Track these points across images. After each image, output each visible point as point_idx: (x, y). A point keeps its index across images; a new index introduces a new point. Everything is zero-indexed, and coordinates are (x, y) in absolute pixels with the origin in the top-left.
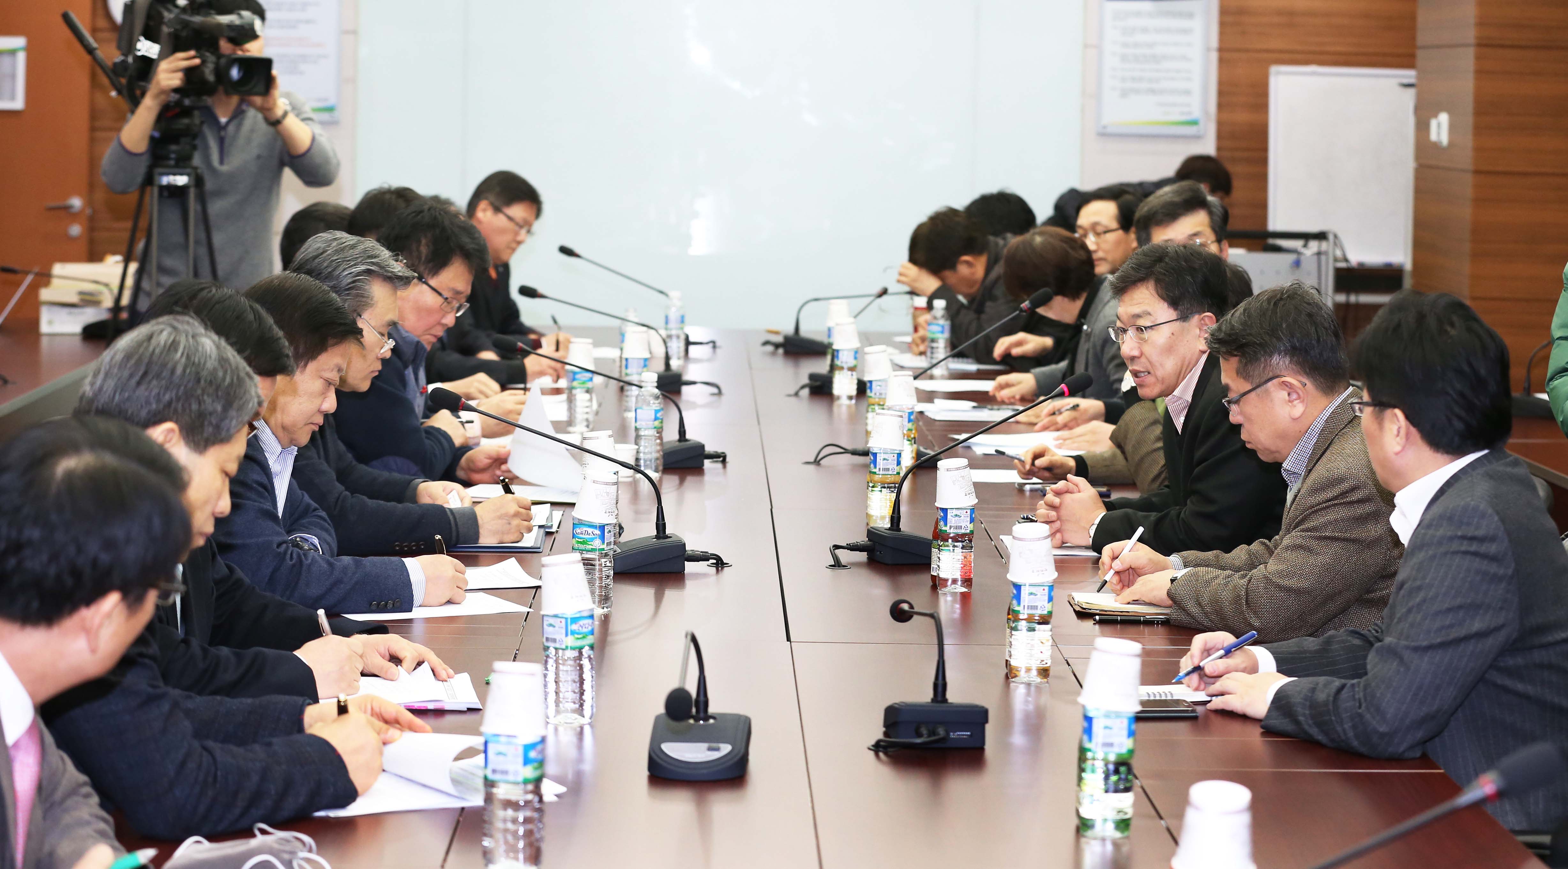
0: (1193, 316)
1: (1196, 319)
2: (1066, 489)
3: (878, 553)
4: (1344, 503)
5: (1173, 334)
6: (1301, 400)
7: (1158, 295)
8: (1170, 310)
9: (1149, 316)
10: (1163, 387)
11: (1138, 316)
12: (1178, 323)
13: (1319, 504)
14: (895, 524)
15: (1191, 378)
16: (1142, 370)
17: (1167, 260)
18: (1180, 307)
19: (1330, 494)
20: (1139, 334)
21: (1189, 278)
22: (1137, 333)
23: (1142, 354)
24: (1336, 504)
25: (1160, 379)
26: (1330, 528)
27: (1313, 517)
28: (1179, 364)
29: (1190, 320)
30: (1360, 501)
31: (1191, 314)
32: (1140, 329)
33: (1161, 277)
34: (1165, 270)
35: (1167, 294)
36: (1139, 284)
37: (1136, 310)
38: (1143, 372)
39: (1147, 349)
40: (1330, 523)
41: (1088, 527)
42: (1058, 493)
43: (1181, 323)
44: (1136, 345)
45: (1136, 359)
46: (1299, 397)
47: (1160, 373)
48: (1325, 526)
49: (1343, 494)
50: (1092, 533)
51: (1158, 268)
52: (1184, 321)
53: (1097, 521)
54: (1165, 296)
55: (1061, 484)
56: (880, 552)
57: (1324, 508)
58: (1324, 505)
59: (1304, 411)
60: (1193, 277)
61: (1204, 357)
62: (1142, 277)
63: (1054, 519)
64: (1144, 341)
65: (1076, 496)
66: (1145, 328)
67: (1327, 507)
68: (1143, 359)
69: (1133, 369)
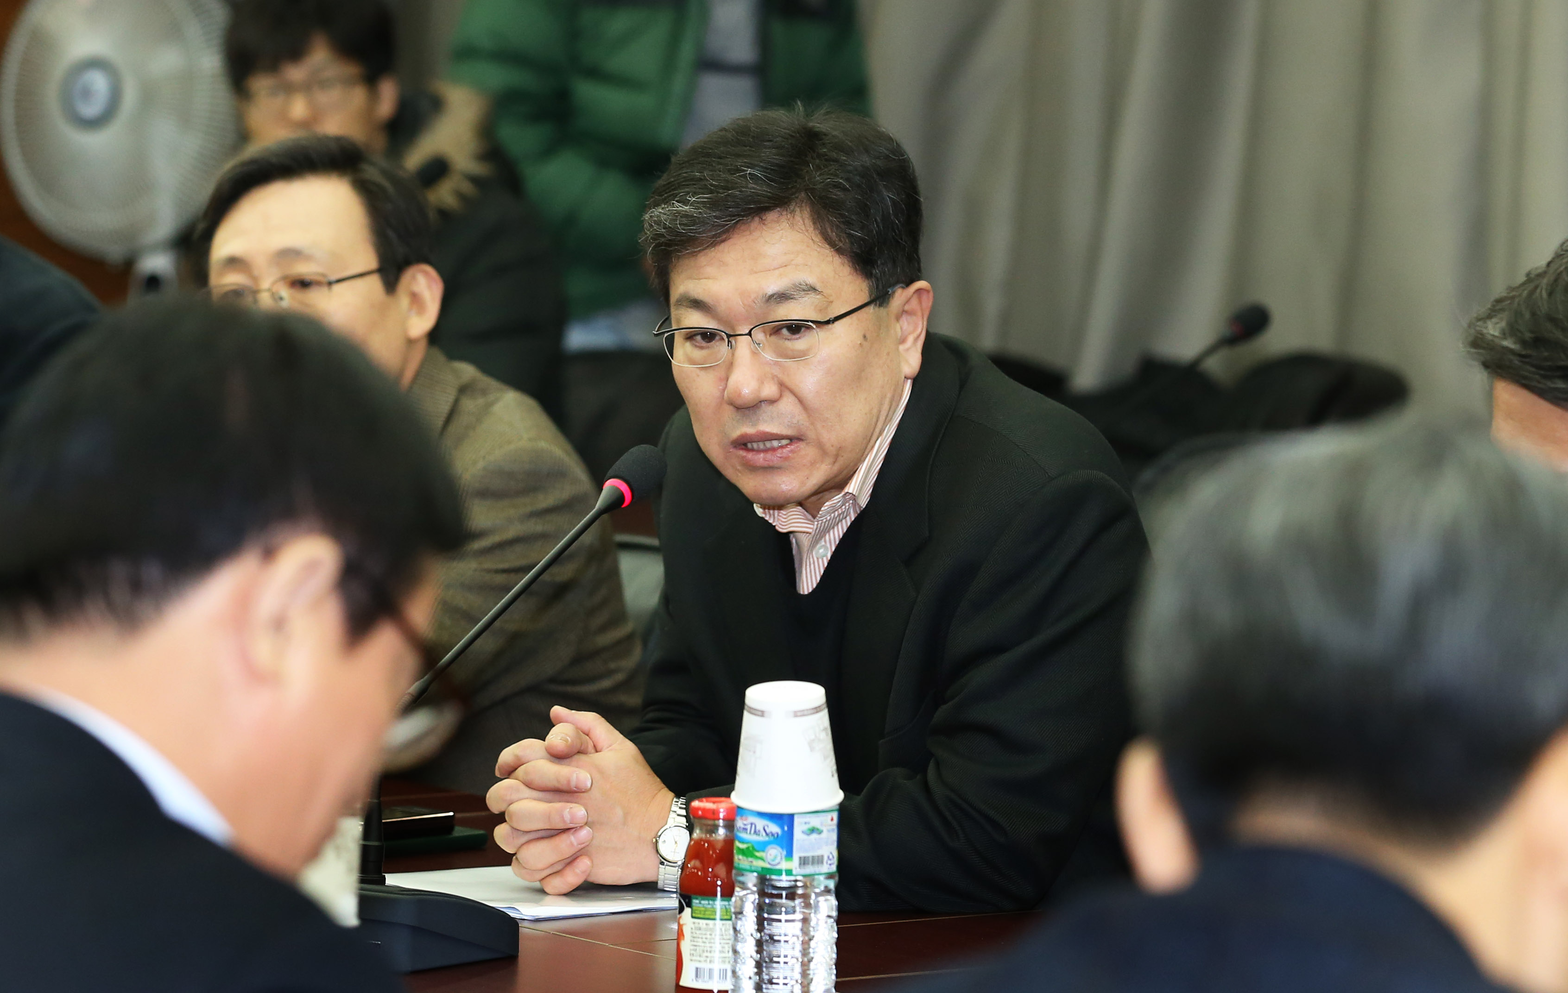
0: (894, 293)
1: (897, 300)
8: (854, 277)
9: (811, 294)
10: (834, 470)
11: (783, 297)
16: (779, 432)
20: (782, 342)
22: (777, 338)
23: (785, 389)
28: (875, 411)
29: (888, 301)
32: (789, 329)
36: (772, 217)
37: (777, 283)
38: (780, 439)
39: (801, 377)
44: (770, 370)
45: (765, 406)
54: (848, 244)
63: (579, 821)
64: (795, 357)
65: (603, 760)
68: (788, 405)
69: (757, 432)
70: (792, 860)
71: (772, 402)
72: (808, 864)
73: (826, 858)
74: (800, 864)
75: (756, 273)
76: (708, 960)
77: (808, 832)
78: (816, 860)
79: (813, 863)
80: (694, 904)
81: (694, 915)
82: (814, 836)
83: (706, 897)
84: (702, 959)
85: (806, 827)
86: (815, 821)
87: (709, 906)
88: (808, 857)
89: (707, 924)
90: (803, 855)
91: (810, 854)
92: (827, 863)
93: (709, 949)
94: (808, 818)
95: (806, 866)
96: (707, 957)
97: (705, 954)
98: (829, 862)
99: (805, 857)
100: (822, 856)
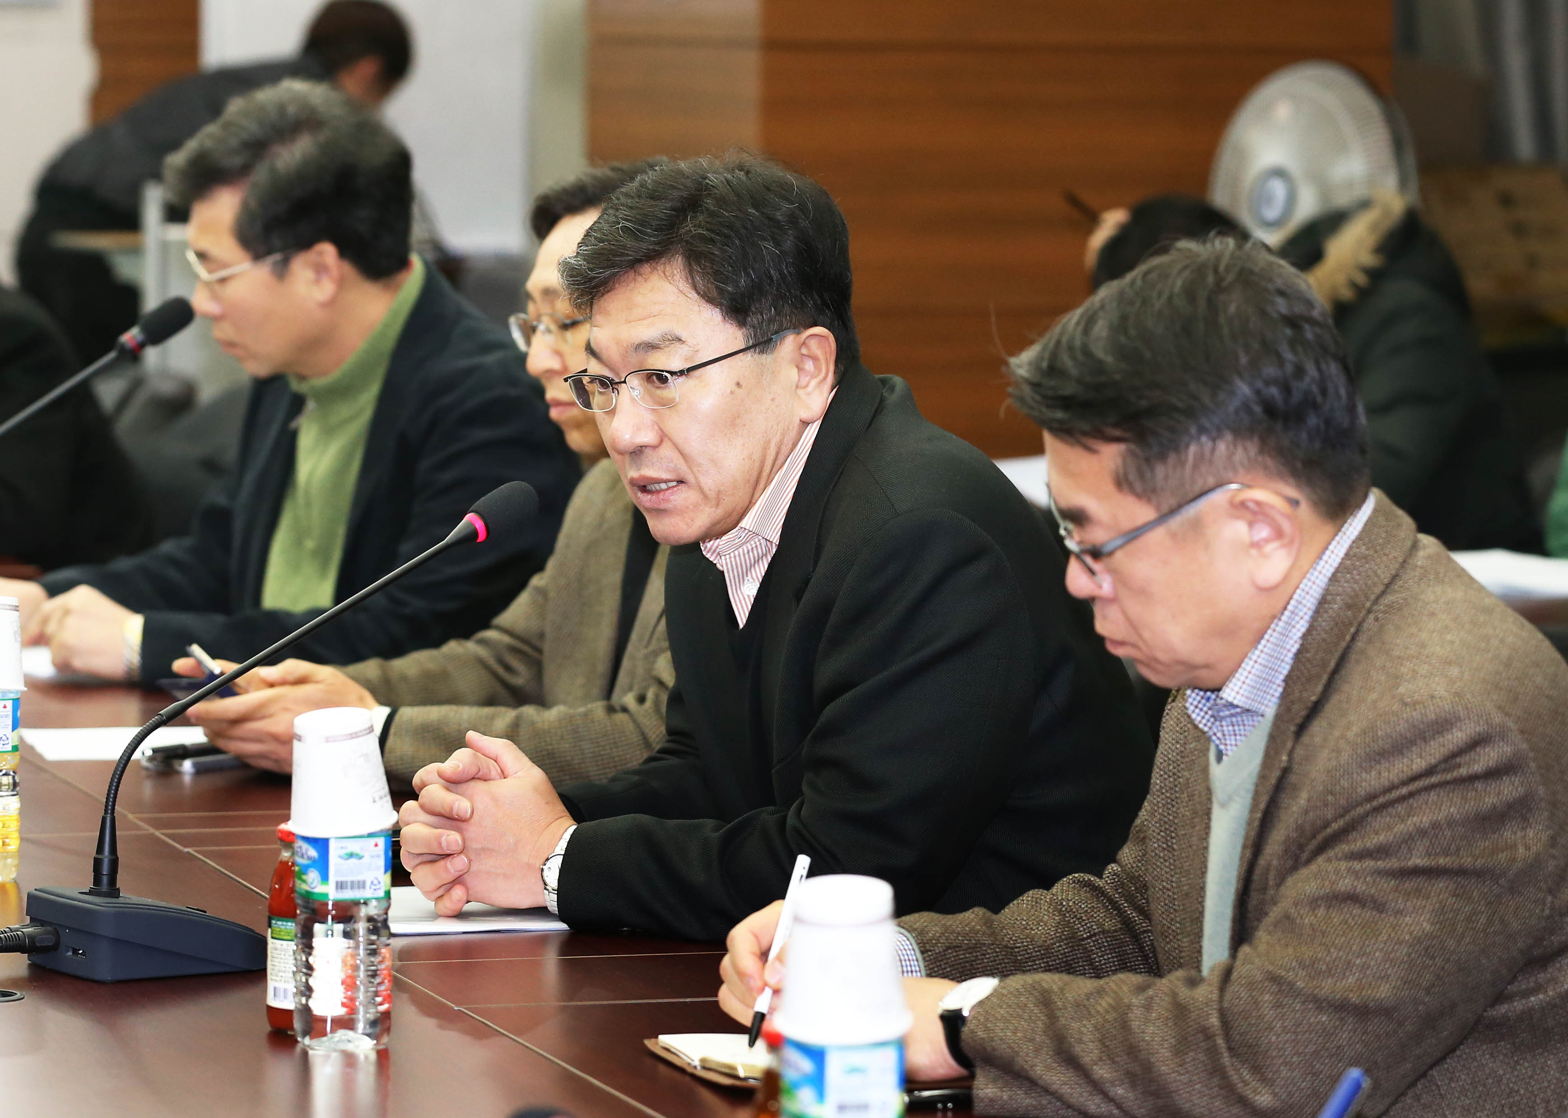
0: (782, 339)
1: (789, 344)
2: (473, 771)
3: (70, 953)
4: (1447, 783)
5: (738, 384)
6: (1286, 541)
7: (699, 293)
8: (728, 326)
9: (677, 344)
10: (719, 513)
11: (651, 347)
12: (747, 359)
13: (1393, 787)
14: (105, 880)
15: (781, 482)
16: (664, 476)
17: (709, 203)
18: (753, 319)
19: (1417, 762)
20: (653, 389)
21: (769, 245)
22: (649, 386)
23: (663, 437)
24: (1433, 787)
25: (712, 494)
26: (1421, 846)
27: (1379, 822)
28: (757, 456)
29: (775, 347)
30: (1493, 774)
31: (776, 332)
32: (659, 377)
33: (702, 247)
34: (708, 230)
35: (717, 287)
36: (646, 268)
37: (647, 332)
38: (666, 481)
39: (676, 425)
40: (1422, 833)
41: (538, 864)
42: (453, 783)
43: (756, 356)
44: (648, 417)
45: (648, 451)
46: (1279, 534)
47: (709, 481)
48: (1408, 840)
49: (1452, 758)
50: (552, 877)
51: (690, 227)
52: (762, 352)
53: (561, 847)
54: (715, 294)
55: (459, 760)
56: (75, 951)
57: (1402, 799)
58: (1404, 791)
59: (1292, 567)
60: (777, 244)
61: (811, 433)
62: (655, 251)
63: (454, 848)
64: (668, 404)
65: (501, 787)
66: (672, 373)
67: (1411, 795)
68: (666, 451)
69: (640, 476)
70: (327, 884)
71: (655, 447)
72: (347, 888)
73: (368, 884)
74: (337, 888)
75: (630, 322)
76: (283, 979)
77: (346, 857)
78: (356, 885)
79: (352, 888)
80: (273, 925)
81: (275, 936)
82: (353, 861)
83: (282, 918)
84: (278, 979)
85: (343, 852)
86: (354, 846)
87: (283, 927)
88: (347, 882)
89: (282, 945)
90: (340, 879)
91: (348, 879)
92: (370, 888)
93: (283, 969)
94: (345, 843)
95: (344, 891)
96: (282, 977)
97: (281, 974)
98: (373, 887)
99: (342, 882)
100: (364, 882)
